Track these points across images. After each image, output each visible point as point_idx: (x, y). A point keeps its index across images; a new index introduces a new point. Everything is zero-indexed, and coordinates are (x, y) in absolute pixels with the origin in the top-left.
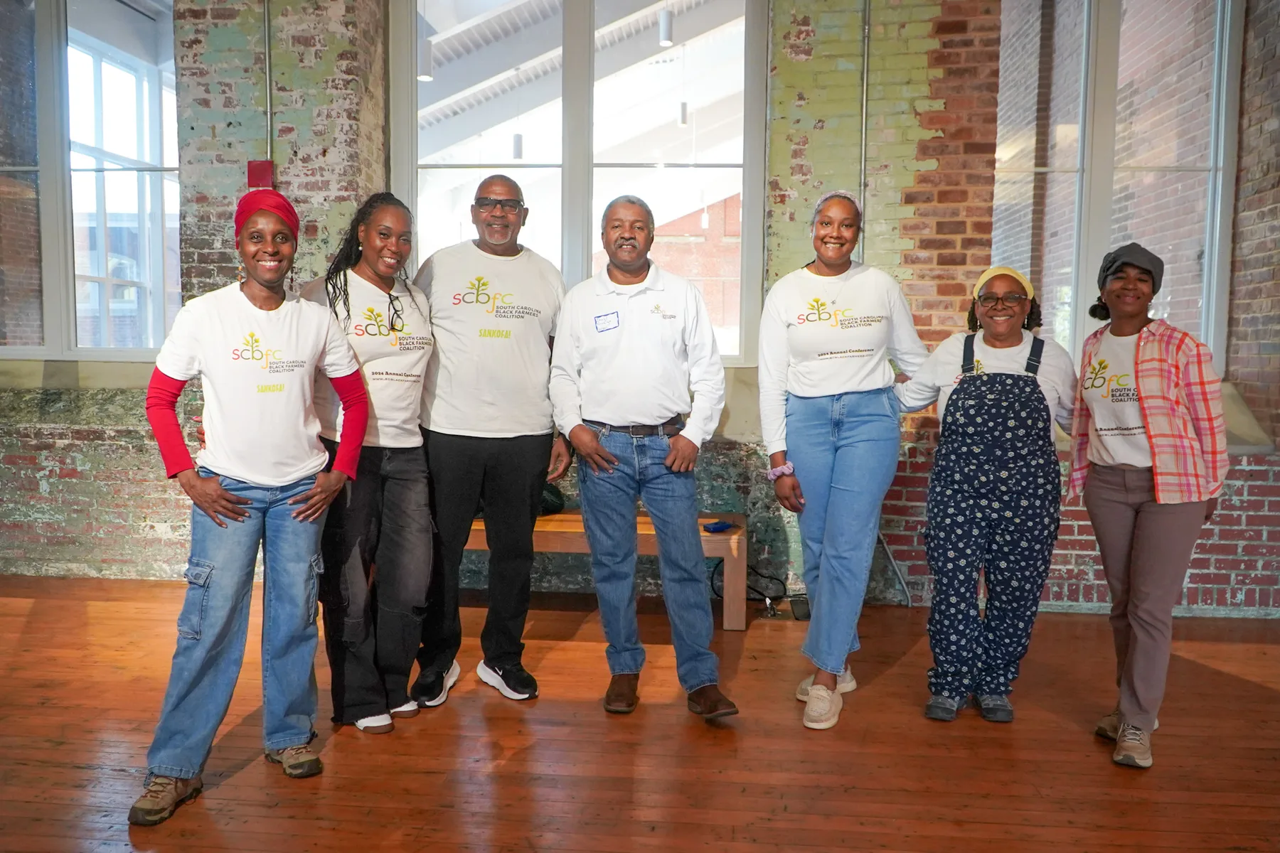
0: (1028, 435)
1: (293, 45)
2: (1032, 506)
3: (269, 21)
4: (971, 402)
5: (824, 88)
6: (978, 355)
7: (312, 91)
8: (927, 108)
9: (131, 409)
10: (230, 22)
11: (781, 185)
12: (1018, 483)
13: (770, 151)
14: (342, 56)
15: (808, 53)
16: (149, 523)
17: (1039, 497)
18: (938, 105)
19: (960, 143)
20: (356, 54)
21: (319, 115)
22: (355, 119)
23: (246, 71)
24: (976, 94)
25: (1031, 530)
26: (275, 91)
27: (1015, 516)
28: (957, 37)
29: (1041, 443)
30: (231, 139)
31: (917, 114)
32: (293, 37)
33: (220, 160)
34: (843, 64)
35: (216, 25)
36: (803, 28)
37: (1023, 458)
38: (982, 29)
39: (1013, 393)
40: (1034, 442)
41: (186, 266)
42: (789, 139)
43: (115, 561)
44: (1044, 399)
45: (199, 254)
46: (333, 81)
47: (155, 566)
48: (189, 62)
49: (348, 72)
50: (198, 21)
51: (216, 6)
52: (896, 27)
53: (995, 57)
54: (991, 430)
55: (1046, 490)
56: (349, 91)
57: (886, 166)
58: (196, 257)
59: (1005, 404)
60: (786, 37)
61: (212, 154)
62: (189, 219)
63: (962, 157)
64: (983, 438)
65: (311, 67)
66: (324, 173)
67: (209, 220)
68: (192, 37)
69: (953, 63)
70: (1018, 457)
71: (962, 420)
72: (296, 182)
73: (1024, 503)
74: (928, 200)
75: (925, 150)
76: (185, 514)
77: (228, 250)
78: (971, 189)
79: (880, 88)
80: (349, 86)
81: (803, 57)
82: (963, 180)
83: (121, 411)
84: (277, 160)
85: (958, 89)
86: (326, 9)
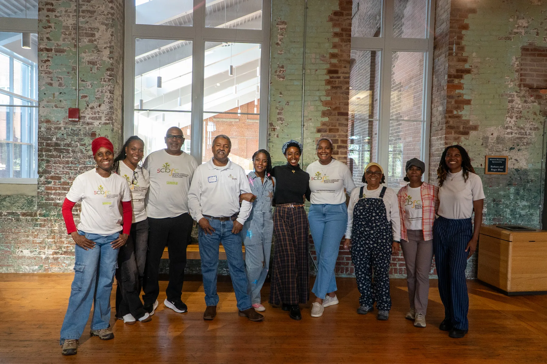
0: (380, 218)
1: (88, 65)
2: (382, 242)
3: (78, 55)
4: (361, 208)
5: (289, 91)
6: (364, 192)
7: (95, 82)
8: (325, 99)
9: (13, 204)
10: (62, 54)
11: (274, 125)
12: (377, 234)
13: (270, 112)
14: (108, 70)
15: (283, 78)
16: (20, 250)
17: (384, 239)
18: (329, 98)
19: (336, 112)
20: (113, 69)
21: (98, 91)
22: (112, 93)
23: (68, 73)
24: (342, 95)
25: (383, 250)
26: (80, 81)
27: (378, 245)
28: (335, 75)
29: (384, 221)
30: (61, 99)
31: (321, 101)
32: (88, 61)
33: (56, 106)
34: (296, 83)
35: (56, 55)
36: (282, 69)
37: (378, 226)
38: (343, 73)
39: (375, 205)
40: (382, 221)
41: (40, 147)
42: (277, 108)
43: (4, 266)
44: (385, 206)
45: (46, 143)
46: (104, 79)
47: (22, 267)
48: (44, 68)
49: (110, 76)
50: (48, 53)
51: (56, 48)
52: (314, 71)
53: (348, 83)
54: (368, 217)
55: (386, 237)
56: (110, 83)
57: (311, 119)
58: (45, 144)
59: (372, 208)
60: (276, 72)
61: (53, 104)
62: (42, 129)
63: (337, 117)
64: (365, 219)
65: (95, 73)
66: (100, 114)
67: (51, 130)
68: (46, 59)
69: (333, 84)
70: (377, 226)
71: (359, 214)
72: (88, 116)
73: (380, 241)
74: (325, 131)
75: (324, 114)
76: (36, 246)
77: (59, 142)
78: (340, 128)
79: (308, 91)
80: (110, 81)
81: (282, 79)
82: (337, 124)
83: (9, 204)
84: (80, 107)
85: (336, 93)
86: (102, 52)
